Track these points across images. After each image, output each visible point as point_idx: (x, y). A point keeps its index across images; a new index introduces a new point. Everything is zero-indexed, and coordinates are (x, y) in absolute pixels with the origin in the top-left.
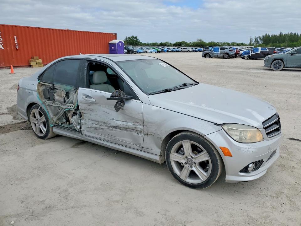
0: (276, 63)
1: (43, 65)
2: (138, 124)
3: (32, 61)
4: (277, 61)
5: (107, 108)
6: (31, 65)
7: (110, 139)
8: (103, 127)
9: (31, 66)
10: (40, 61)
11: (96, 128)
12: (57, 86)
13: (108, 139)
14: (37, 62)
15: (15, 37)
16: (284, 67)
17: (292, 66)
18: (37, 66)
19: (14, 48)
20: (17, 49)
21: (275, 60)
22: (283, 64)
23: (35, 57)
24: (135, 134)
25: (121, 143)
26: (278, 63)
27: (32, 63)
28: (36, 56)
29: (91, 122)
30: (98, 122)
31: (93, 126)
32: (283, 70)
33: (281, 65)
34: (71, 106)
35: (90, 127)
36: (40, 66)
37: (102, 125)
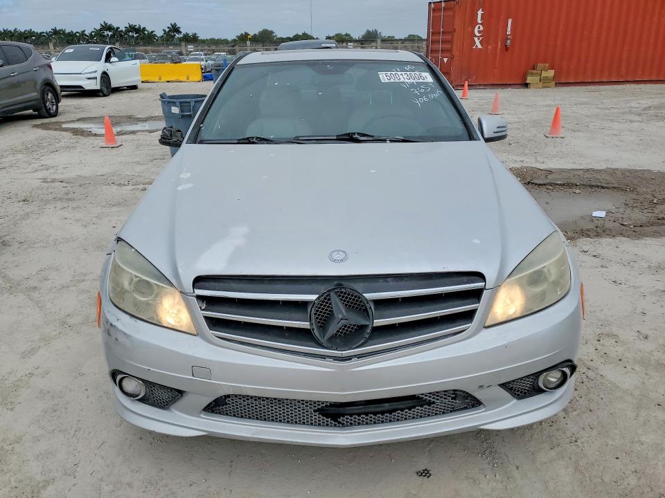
1: (554, 83)
3: (532, 74)
6: (528, 82)
9: (526, 85)
10: (551, 73)
14: (543, 75)
15: (510, 21)
18: (541, 84)
19: (501, 45)
20: (507, 49)
23: (540, 65)
27: (529, 79)
28: (545, 62)
36: (548, 85)
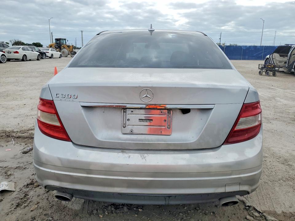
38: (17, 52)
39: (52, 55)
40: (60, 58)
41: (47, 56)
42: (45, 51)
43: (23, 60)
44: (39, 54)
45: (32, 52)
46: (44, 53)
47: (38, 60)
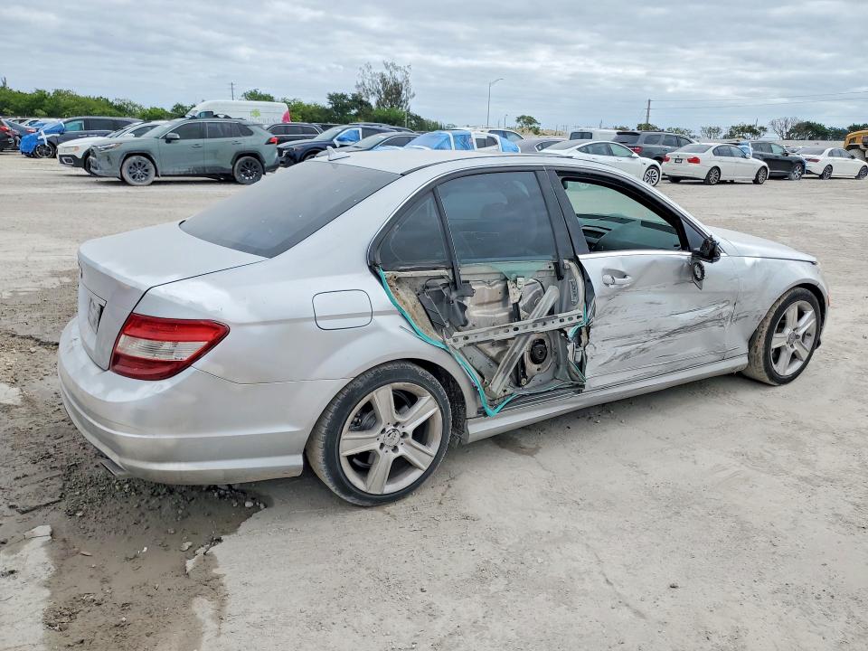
0: (134, 164)
2: (725, 304)
4: (134, 158)
5: (655, 292)
7: (660, 368)
8: (647, 345)
11: (627, 355)
12: (466, 272)
13: (655, 370)
16: (157, 175)
17: (177, 171)
21: (129, 155)
22: (151, 165)
24: (716, 329)
25: (685, 364)
26: (140, 164)
29: (610, 344)
30: (630, 336)
31: (618, 354)
32: (154, 183)
33: (147, 170)
34: (566, 319)
35: (611, 360)
37: (645, 339)
38: (695, 160)
39: (829, 168)
40: (857, 178)
41: (810, 173)
42: (803, 157)
43: (706, 182)
44: (764, 167)
45: (742, 160)
46: (801, 163)
47: (756, 182)
